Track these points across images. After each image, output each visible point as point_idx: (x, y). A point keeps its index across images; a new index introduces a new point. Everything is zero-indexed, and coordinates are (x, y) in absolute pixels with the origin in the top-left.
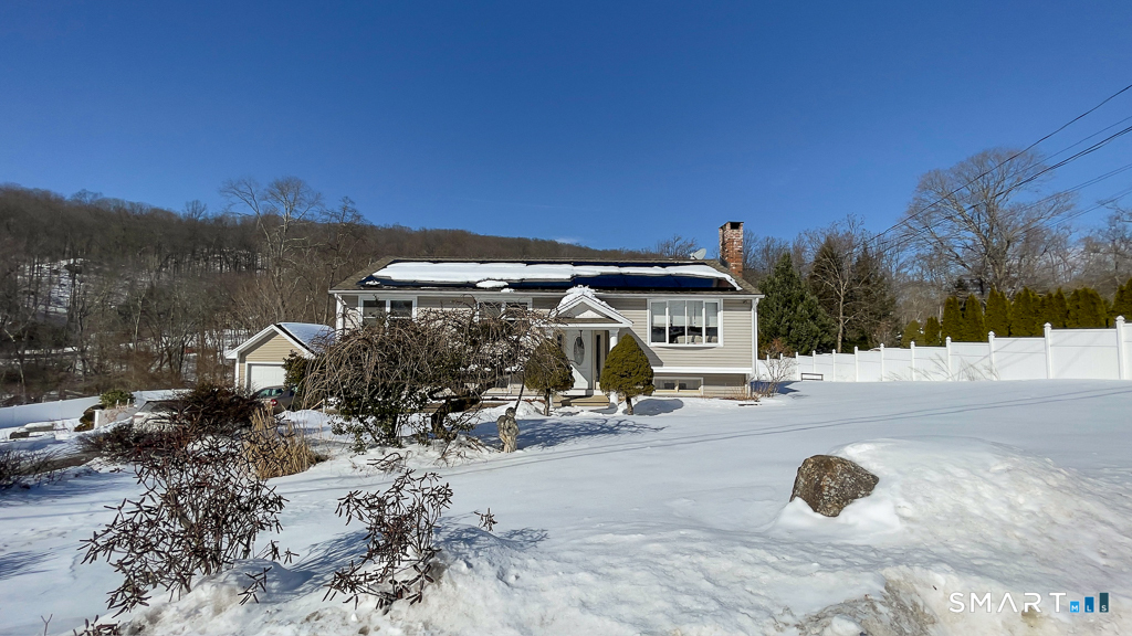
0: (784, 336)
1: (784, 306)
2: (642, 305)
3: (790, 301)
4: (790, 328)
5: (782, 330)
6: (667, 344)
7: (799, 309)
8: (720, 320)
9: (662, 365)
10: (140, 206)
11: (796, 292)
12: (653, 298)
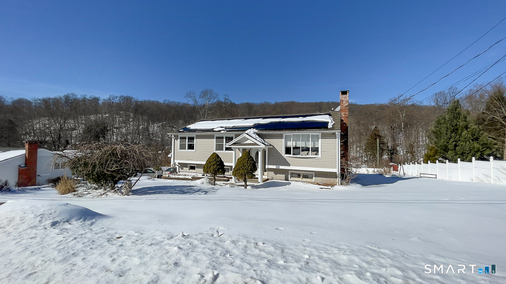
0: (452, 150)
1: (452, 132)
2: (281, 137)
3: (457, 129)
4: (456, 146)
5: (451, 147)
6: (291, 155)
7: (464, 133)
8: (320, 144)
9: (290, 166)
10: (180, 103)
11: (462, 123)
12: (286, 133)
